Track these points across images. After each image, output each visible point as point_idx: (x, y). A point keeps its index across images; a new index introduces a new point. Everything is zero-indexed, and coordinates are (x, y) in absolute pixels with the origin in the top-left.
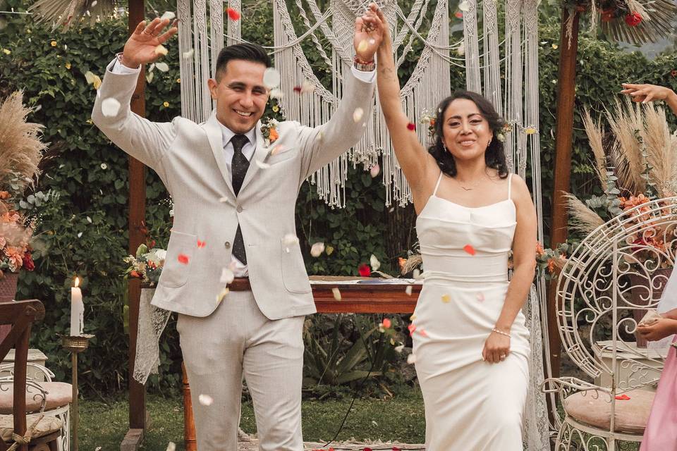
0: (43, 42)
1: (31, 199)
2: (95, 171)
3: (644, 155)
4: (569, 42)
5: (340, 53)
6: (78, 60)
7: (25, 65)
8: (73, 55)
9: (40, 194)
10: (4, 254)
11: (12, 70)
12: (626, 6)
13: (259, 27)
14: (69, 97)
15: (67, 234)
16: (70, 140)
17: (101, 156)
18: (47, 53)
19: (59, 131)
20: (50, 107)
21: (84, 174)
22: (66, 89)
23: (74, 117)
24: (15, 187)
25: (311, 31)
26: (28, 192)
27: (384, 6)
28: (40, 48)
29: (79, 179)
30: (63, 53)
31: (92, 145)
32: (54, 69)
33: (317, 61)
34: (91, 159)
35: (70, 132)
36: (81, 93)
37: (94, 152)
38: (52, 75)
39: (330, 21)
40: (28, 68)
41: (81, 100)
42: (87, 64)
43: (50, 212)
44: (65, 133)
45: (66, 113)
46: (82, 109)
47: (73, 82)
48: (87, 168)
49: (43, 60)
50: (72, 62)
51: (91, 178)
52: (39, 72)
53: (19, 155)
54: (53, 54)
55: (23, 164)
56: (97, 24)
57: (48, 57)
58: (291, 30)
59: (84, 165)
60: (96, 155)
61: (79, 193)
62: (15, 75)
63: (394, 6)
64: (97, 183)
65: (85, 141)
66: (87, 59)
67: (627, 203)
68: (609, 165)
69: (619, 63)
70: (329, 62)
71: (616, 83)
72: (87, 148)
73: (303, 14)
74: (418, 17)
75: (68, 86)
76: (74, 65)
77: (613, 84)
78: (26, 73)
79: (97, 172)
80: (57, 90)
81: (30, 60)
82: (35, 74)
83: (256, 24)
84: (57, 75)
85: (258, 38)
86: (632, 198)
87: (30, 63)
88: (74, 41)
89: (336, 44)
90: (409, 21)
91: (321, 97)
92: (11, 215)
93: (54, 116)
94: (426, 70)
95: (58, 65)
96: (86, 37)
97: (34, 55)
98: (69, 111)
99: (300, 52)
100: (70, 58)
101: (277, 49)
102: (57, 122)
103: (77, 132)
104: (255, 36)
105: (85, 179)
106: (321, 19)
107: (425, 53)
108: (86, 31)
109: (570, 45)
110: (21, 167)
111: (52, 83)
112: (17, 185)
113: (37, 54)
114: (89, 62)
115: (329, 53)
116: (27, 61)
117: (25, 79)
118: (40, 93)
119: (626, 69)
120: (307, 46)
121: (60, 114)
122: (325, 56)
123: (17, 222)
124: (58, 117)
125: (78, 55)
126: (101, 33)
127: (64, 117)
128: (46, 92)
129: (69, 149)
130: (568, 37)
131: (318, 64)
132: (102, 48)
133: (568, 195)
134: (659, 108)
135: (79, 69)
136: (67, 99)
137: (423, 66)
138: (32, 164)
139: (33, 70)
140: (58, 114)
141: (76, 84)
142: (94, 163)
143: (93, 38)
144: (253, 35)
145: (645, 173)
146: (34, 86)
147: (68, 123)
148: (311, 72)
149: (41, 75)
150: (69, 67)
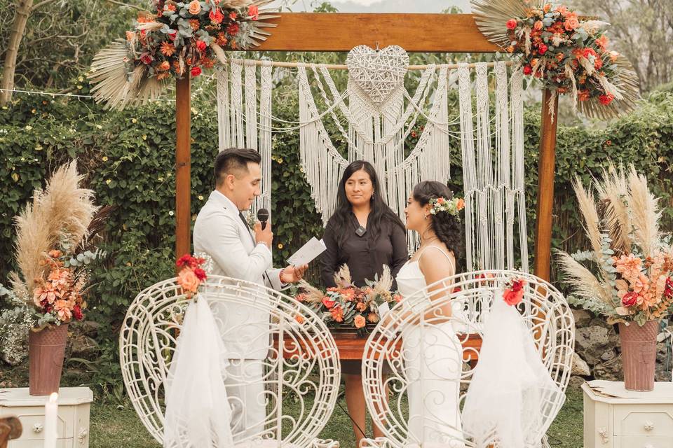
0: (127, 119)
1: (80, 257)
2: (164, 217)
3: (630, 217)
4: (552, 118)
5: (355, 127)
6: (152, 133)
7: (112, 136)
8: (149, 129)
9: (88, 253)
10: (53, 308)
11: (103, 140)
12: (602, 87)
13: (290, 108)
14: (144, 161)
15: (141, 265)
16: (145, 193)
17: (169, 205)
18: (129, 127)
19: (137, 187)
20: (131, 169)
21: (157, 218)
22: (142, 155)
23: (149, 176)
24: (66, 247)
25: (330, 109)
26: (78, 251)
27: (393, 88)
28: (124, 124)
29: (152, 223)
30: (140, 127)
31: (163, 197)
32: (133, 141)
33: (335, 133)
34: (162, 208)
35: (145, 187)
36: (154, 158)
37: (163, 202)
38: (132, 144)
39: (346, 102)
40: (114, 140)
41: (153, 163)
42: (159, 136)
43: (129, 248)
44: (142, 188)
45: (143, 173)
46: (155, 170)
47: (148, 150)
48: (159, 214)
49: (126, 133)
50: (148, 135)
51: (161, 222)
52: (122, 142)
53: (70, 218)
54: (133, 129)
55: (74, 226)
56: (168, 106)
57: (129, 130)
58: (314, 109)
59: (156, 212)
60: (165, 204)
61: (152, 233)
62: (104, 144)
63: (401, 88)
64: (166, 225)
65: (157, 194)
66: (159, 132)
67: (619, 261)
68: (604, 228)
69: (567, 135)
70: (345, 136)
71: (565, 150)
72: (158, 199)
73: (324, 95)
74: (422, 97)
75: (144, 152)
76: (149, 137)
77: (563, 151)
78: (112, 143)
79: (166, 218)
80: (135, 155)
81: (116, 133)
82: (119, 143)
83: (288, 106)
84: (136, 144)
85: (290, 116)
86: (623, 257)
87: (116, 135)
88: (150, 119)
89: (351, 120)
90: (414, 100)
91: (339, 165)
92: (61, 272)
93: (134, 175)
94: (428, 142)
95: (136, 137)
96: (159, 116)
97: (120, 129)
98: (145, 171)
99: (321, 127)
100: (146, 131)
101: (302, 124)
102: (135, 180)
103: (152, 187)
104: (287, 115)
105: (157, 223)
106: (338, 99)
107: (427, 128)
108: (159, 111)
109: (552, 121)
110: (72, 229)
111: (132, 150)
112: (68, 245)
113: (122, 128)
114: (161, 135)
115: (346, 127)
116: (114, 134)
117: (111, 147)
118: (122, 158)
119: (572, 140)
120: (327, 122)
121: (138, 173)
122: (342, 130)
123: (66, 278)
124: (136, 176)
125: (152, 129)
126: (170, 112)
127: (140, 176)
128: (126, 157)
129: (144, 201)
130: (551, 114)
131: (335, 136)
132: (171, 124)
133: (561, 253)
134: (641, 176)
135: (153, 140)
136: (143, 163)
137: (426, 139)
138: (82, 226)
139: (118, 141)
140: (136, 174)
141: (151, 151)
142: (164, 210)
143: (165, 116)
144: (286, 114)
145: (631, 233)
146: (117, 152)
147: (144, 180)
148: (330, 144)
149: (123, 144)
150: (145, 138)
